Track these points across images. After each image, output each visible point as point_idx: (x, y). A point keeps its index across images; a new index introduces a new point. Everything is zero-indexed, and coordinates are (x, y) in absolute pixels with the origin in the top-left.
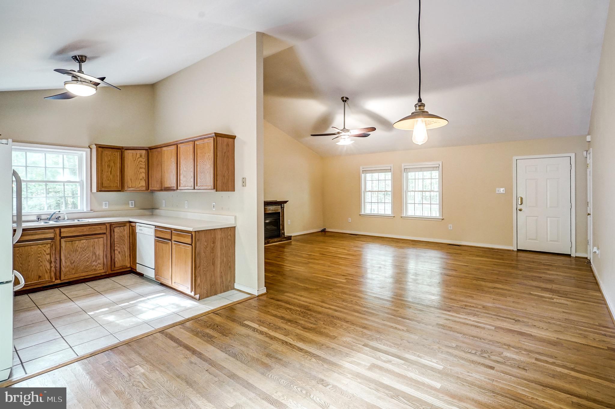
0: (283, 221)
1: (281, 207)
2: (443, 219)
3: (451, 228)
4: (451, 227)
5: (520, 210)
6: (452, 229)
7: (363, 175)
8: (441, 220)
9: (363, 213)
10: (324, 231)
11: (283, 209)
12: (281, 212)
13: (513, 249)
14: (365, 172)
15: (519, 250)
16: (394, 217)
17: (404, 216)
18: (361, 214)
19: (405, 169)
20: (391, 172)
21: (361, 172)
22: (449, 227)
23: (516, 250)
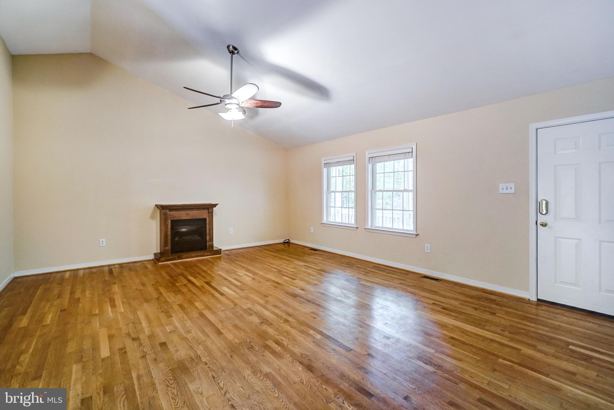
0: (211, 229)
1: (209, 213)
2: (418, 235)
3: (428, 250)
4: (429, 248)
5: (544, 225)
6: (429, 252)
7: (325, 170)
8: (415, 236)
9: (325, 220)
10: (287, 243)
11: (211, 214)
12: (208, 219)
13: (529, 298)
14: (327, 165)
15: (540, 301)
16: (357, 228)
17: (369, 227)
18: (322, 222)
19: (369, 158)
20: (354, 164)
21: (323, 165)
22: (426, 248)
23: (535, 299)
